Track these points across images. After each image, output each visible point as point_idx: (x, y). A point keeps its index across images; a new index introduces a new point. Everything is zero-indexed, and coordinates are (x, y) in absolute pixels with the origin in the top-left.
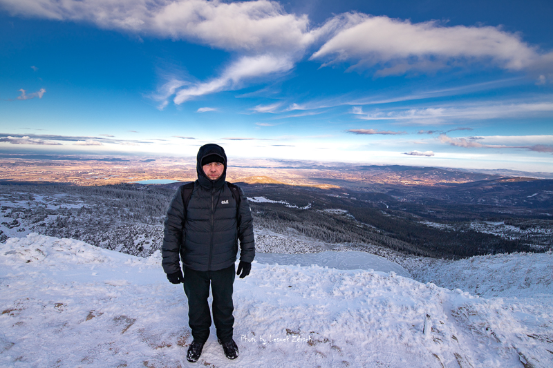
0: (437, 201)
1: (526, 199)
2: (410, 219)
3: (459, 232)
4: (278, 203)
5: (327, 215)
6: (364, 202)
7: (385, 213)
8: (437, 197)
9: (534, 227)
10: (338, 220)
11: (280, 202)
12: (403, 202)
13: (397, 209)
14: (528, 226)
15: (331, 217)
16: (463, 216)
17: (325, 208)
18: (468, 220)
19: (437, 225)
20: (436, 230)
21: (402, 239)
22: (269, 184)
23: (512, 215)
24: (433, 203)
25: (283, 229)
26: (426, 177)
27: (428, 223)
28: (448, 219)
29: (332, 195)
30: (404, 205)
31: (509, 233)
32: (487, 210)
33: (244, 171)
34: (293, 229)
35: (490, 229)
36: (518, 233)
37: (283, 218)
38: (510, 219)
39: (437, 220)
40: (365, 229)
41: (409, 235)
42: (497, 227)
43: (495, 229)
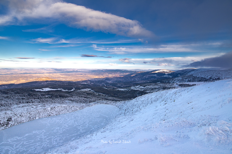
0: (120, 81)
1: (143, 78)
2: (114, 89)
3: (129, 91)
4: (57, 90)
5: (83, 92)
6: (97, 85)
7: (105, 88)
8: (120, 80)
9: (147, 86)
10: (88, 93)
11: (59, 89)
12: (110, 83)
13: (109, 86)
14: (145, 86)
15: (84, 92)
16: (129, 85)
17: (81, 89)
18: (130, 86)
19: (122, 89)
20: (122, 91)
21: (112, 96)
22: (50, 81)
23: (141, 83)
24: (119, 82)
25: (63, 102)
26: (116, 73)
27: (119, 89)
28: (125, 87)
29: (83, 83)
30: (111, 84)
31: (141, 89)
32: (135, 82)
33: (33, 75)
34: (68, 101)
35: (136, 88)
36: (143, 88)
37: (62, 96)
38: (141, 84)
39: (122, 88)
40: (99, 95)
41: (114, 95)
42: (138, 87)
43: (138, 88)
